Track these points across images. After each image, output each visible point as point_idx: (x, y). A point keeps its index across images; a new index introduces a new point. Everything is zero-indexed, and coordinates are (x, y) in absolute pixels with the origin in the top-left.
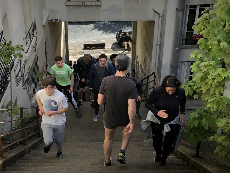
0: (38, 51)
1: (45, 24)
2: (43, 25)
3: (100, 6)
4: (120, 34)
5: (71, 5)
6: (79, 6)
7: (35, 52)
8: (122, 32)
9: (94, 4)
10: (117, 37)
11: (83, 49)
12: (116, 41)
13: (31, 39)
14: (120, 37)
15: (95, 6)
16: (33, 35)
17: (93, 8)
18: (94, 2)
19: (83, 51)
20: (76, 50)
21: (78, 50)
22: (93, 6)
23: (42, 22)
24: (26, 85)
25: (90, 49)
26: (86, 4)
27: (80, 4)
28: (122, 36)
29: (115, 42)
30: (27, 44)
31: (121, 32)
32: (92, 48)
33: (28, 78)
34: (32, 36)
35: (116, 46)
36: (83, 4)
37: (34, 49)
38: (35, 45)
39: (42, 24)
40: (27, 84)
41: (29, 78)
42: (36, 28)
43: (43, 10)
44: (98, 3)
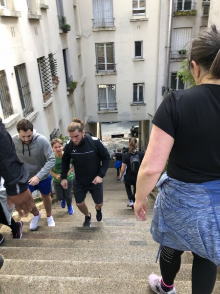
3: (117, 113)
5: (101, 113)
8: (134, 127)
12: (131, 133)
14: (133, 130)
15: (115, 113)
18: (114, 111)
22: (113, 113)
27: (106, 112)
32: (116, 137)
43: (84, 117)
44: (116, 111)
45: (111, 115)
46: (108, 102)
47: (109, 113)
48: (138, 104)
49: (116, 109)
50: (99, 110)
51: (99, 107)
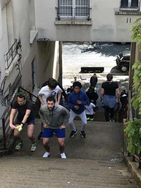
0: (22, 69)
1: (32, 43)
2: (30, 44)
3: (90, 25)
4: (120, 58)
5: (61, 24)
6: (69, 25)
7: (18, 69)
8: (123, 56)
9: (84, 23)
10: (118, 61)
11: (80, 73)
12: (116, 65)
13: (14, 56)
14: (120, 60)
15: (85, 26)
16: (16, 53)
17: (83, 27)
18: (85, 22)
19: (80, 74)
20: (72, 73)
21: (75, 73)
22: (83, 26)
23: (29, 41)
24: (5, 102)
25: (88, 72)
26: (75, 23)
27: (70, 23)
28: (122, 60)
29: (114, 66)
30: (8, 61)
31: (121, 56)
32: (89, 72)
33: (8, 95)
34: (14, 53)
35: (115, 70)
36: (73, 23)
37: (17, 67)
38: (19, 63)
39: (29, 42)
40: (7, 101)
41: (10, 95)
42: (20, 46)
43: (30, 29)
44: (88, 23)
45: (78, 28)
46: (74, 6)
47: (76, 25)
48: (128, 13)
49: (89, 19)
50: (59, 19)
51: (58, 13)
